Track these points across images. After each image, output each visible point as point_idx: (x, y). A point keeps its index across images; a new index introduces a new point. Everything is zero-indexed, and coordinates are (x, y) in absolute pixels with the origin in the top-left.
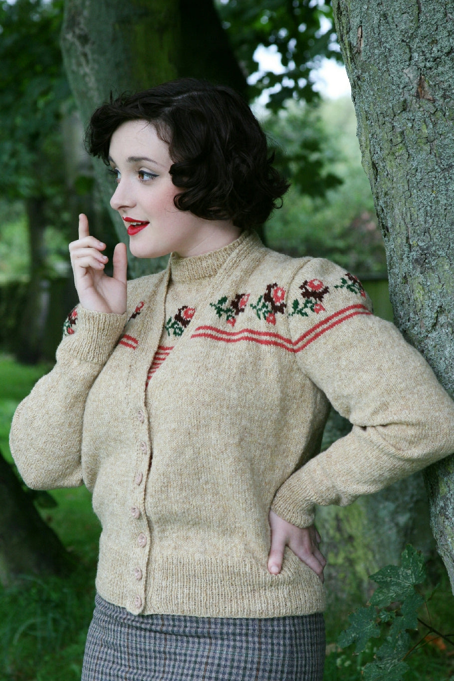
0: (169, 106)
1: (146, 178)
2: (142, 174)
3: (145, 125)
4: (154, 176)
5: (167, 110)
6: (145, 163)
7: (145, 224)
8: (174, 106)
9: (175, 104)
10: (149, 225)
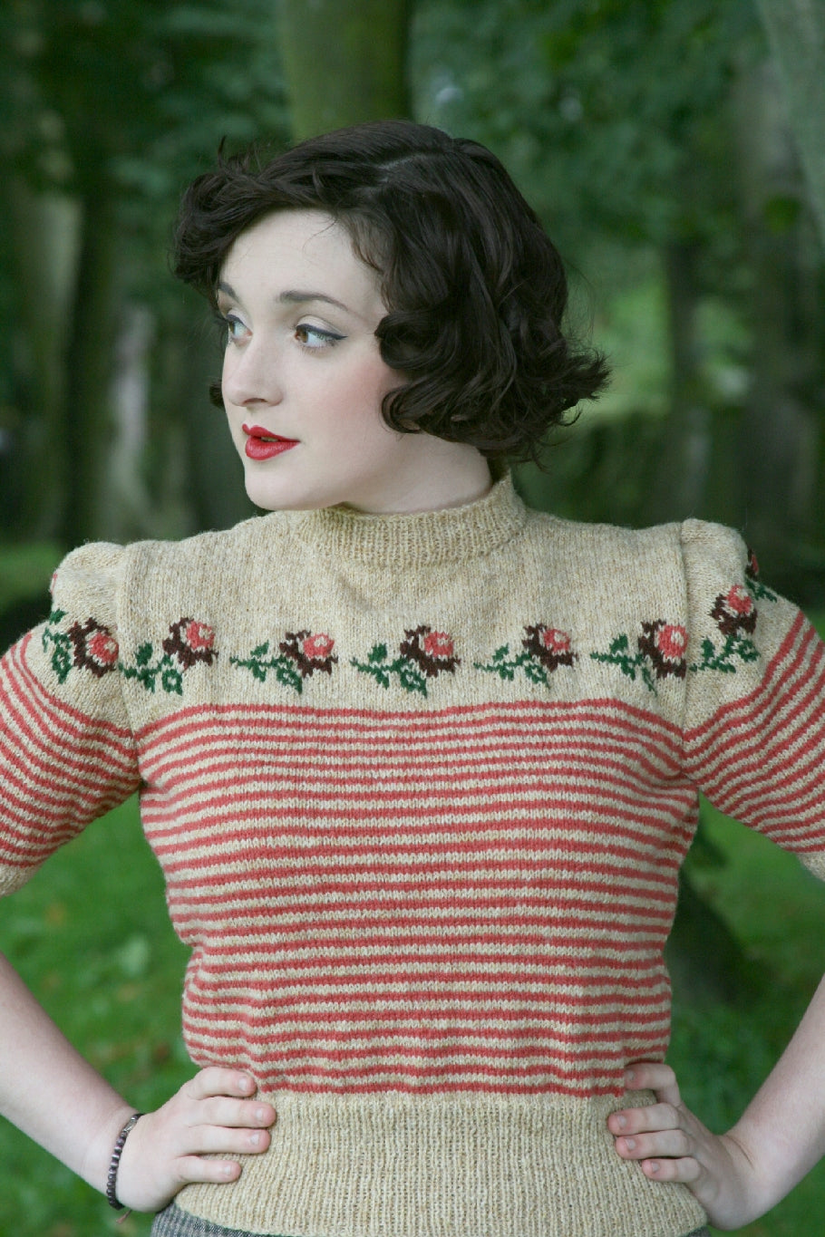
0: (373, 183)
1: (312, 338)
2: (302, 332)
3: (327, 225)
4: (334, 338)
5: (369, 191)
6: (319, 306)
7: (289, 443)
8: (385, 183)
9: (386, 180)
10: (298, 447)
